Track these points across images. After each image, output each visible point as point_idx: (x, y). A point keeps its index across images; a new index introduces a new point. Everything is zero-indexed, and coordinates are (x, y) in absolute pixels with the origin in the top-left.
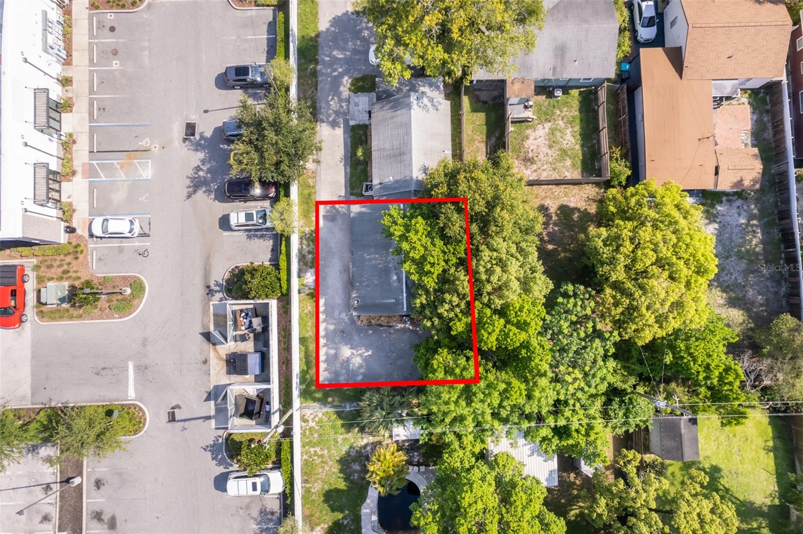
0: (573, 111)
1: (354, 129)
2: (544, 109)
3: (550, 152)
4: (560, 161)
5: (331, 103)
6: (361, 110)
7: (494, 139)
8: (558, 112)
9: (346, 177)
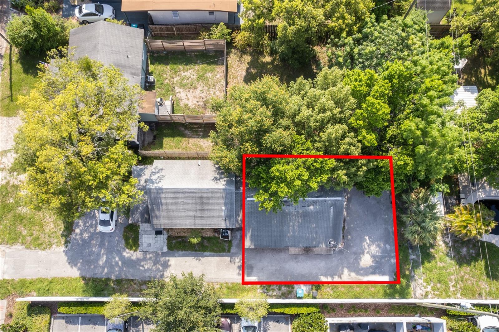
0: (166, 70)
1: (170, 248)
2: (163, 92)
3: (200, 88)
4: (208, 81)
5: (146, 267)
6: (154, 242)
7: (187, 132)
8: (167, 81)
9: (213, 256)
